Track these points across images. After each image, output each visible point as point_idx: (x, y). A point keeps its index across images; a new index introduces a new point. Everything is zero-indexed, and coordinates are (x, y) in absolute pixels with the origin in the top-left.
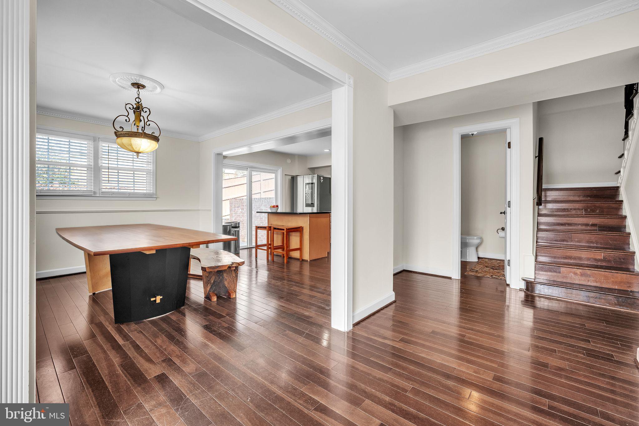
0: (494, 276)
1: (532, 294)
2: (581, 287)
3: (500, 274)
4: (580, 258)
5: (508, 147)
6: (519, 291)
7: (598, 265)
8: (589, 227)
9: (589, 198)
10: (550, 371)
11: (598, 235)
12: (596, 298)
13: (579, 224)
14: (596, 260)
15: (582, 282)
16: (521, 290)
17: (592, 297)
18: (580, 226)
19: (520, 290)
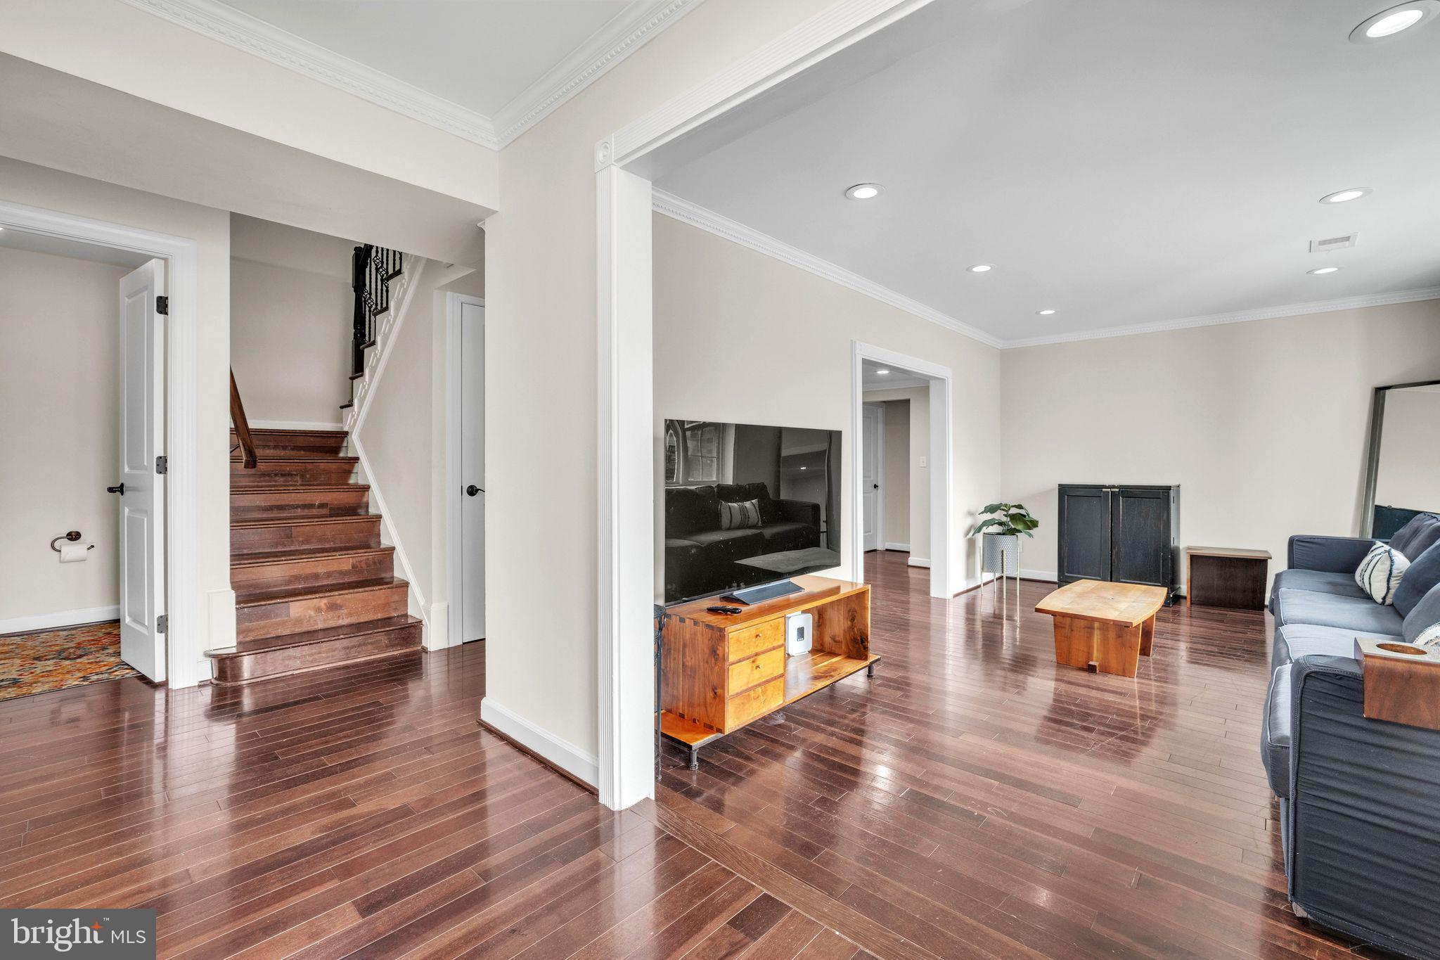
0: (96, 677)
1: (239, 683)
2: (331, 633)
3: (105, 665)
4: (316, 576)
5: (155, 308)
6: (196, 689)
7: (344, 584)
8: (314, 510)
9: (302, 452)
10: (422, 816)
11: (336, 525)
12: (360, 645)
13: (298, 507)
14: (341, 573)
15: (332, 623)
16: (202, 685)
17: (353, 647)
18: (299, 510)
19: (200, 686)
